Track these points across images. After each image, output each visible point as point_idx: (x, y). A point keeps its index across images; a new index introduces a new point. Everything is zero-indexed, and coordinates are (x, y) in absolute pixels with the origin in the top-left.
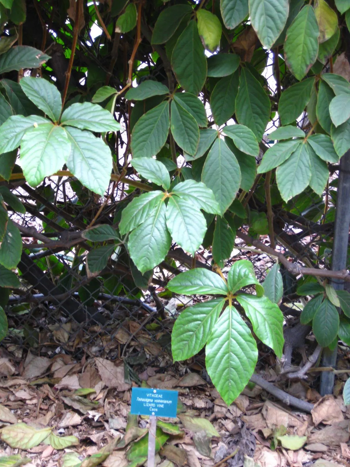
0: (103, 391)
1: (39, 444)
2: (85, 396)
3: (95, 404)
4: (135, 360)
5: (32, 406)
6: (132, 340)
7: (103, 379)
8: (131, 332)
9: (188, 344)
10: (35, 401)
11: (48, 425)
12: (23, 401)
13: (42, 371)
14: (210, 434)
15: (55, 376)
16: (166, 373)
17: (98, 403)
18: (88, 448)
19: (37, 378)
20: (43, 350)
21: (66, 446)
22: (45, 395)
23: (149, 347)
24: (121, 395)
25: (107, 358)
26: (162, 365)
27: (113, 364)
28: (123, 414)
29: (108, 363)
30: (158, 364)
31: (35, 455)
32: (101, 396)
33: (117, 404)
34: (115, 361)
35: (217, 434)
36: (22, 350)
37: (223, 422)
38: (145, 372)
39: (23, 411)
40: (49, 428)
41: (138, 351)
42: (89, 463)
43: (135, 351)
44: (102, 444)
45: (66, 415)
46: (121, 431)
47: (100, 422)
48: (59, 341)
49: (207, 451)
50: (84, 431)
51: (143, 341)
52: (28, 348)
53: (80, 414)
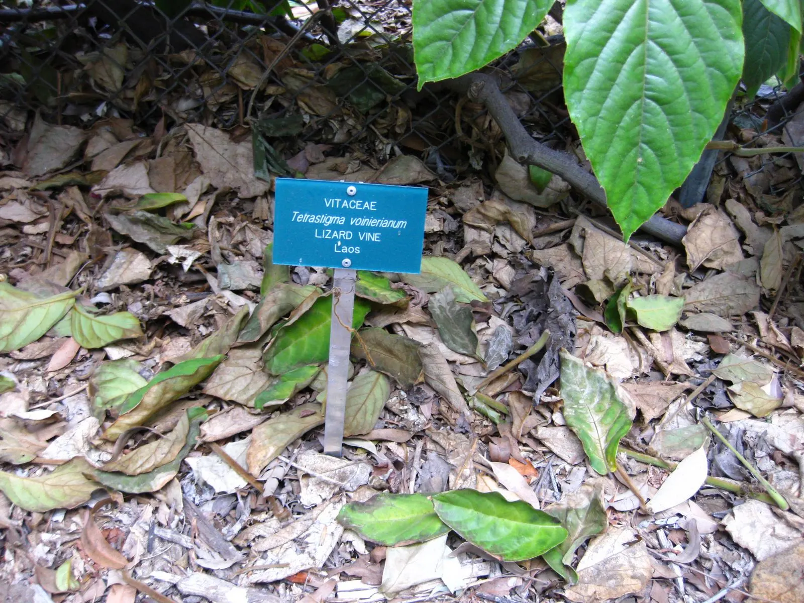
0: (205, 198)
1: (44, 336)
2: (163, 212)
3: (185, 228)
4: (278, 128)
5: (38, 239)
6: (271, 82)
7: (205, 171)
8: (267, 62)
9: (476, 17)
10: (43, 227)
11: (70, 285)
12: (16, 226)
13: (66, 157)
14: (464, 296)
15: (95, 168)
16: (347, 154)
17: (193, 226)
18: (166, 341)
19: (55, 172)
20: (70, 111)
21: (109, 340)
22: (67, 212)
23: (309, 96)
24: (247, 206)
25: (214, 126)
26: (339, 137)
27: (226, 136)
28: (253, 251)
29: (216, 136)
30: (330, 137)
31: (32, 364)
32: (200, 209)
33: (238, 228)
34: (234, 130)
35: (480, 297)
36: (25, 114)
37: (489, 265)
38: (301, 155)
39: (15, 251)
40: (70, 293)
41: (283, 107)
42: (165, 392)
43: (276, 106)
44: (203, 329)
45: (115, 258)
46: (250, 293)
47: (197, 272)
48: (103, 88)
49: (466, 341)
50: (156, 296)
51: (294, 84)
52: (36, 107)
53: (151, 254)
